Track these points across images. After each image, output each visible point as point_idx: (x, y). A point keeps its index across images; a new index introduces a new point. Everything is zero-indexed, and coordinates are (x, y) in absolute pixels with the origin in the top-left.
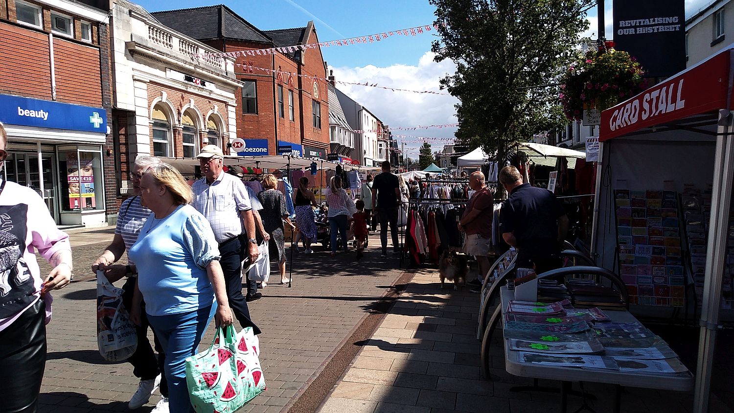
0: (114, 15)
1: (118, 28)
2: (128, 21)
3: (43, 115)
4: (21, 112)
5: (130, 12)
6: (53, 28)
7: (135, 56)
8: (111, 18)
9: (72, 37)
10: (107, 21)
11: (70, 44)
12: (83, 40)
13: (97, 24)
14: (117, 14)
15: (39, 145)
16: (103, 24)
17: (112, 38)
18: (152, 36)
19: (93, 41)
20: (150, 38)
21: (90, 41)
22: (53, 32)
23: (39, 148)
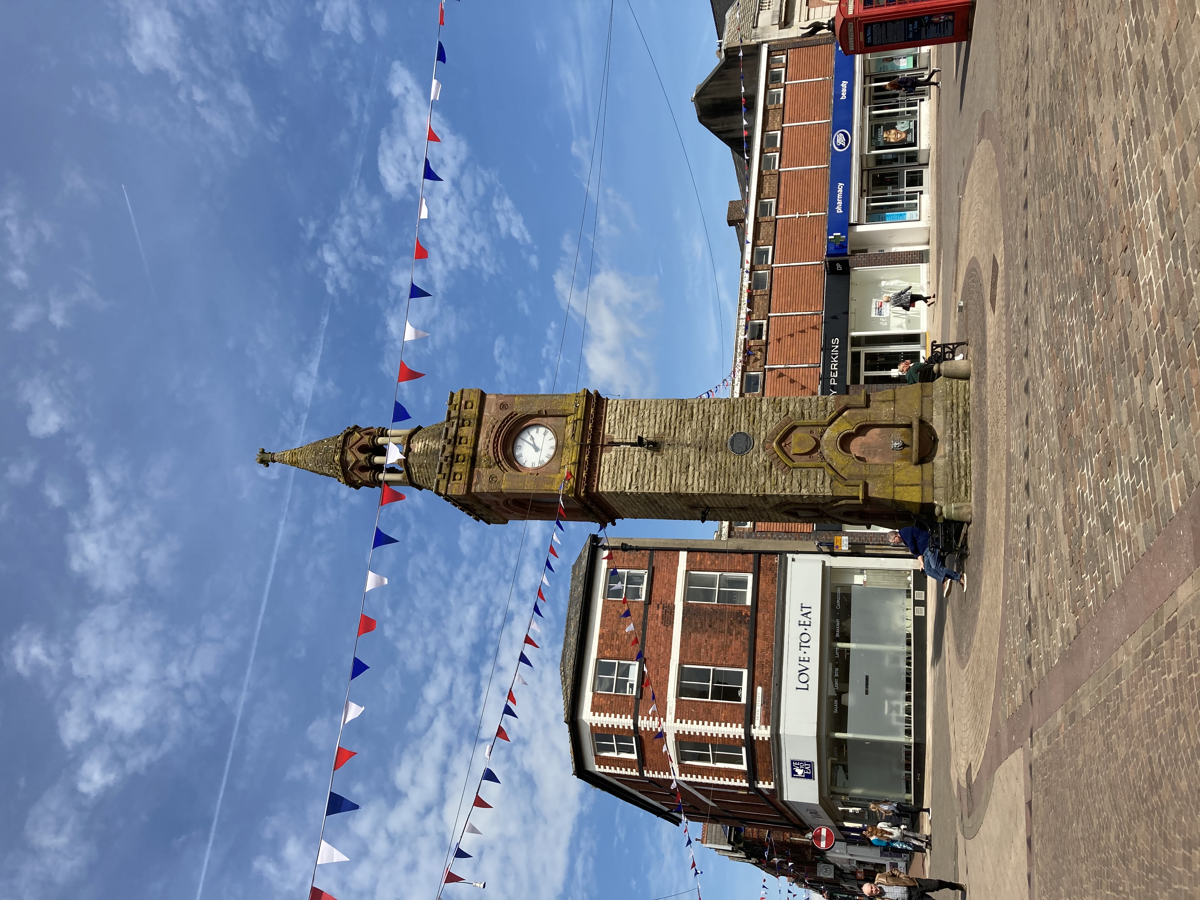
0: (760, 40)
1: (769, 37)
2: (762, 28)
3: (844, 84)
4: (844, 96)
5: (754, 28)
6: (780, 82)
7: (788, 20)
8: (763, 42)
9: (783, 70)
10: (766, 45)
11: (790, 70)
12: (784, 61)
13: (769, 52)
14: (759, 38)
15: (865, 86)
16: (768, 48)
17: (778, 40)
18: (767, 8)
19: (783, 54)
20: (769, 9)
21: (784, 57)
22: (783, 81)
23: (868, 85)
